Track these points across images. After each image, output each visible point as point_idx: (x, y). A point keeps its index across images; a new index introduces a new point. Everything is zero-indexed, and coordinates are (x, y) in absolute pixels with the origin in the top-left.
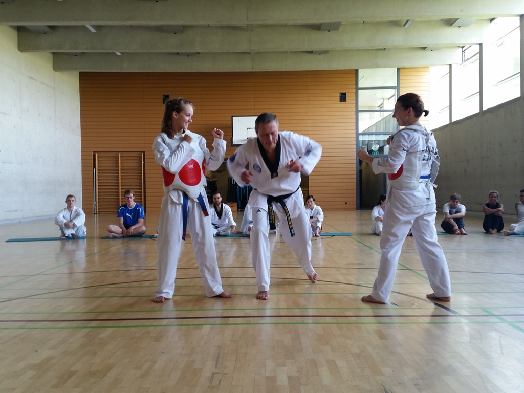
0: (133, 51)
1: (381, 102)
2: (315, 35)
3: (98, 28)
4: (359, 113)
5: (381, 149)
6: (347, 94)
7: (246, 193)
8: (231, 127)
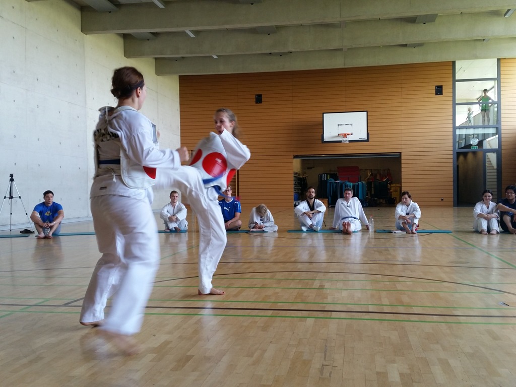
0: (228, 54)
2: (410, 28)
3: (196, 33)
4: (456, 106)
5: (480, 144)
6: (443, 86)
7: (337, 189)
8: (322, 124)
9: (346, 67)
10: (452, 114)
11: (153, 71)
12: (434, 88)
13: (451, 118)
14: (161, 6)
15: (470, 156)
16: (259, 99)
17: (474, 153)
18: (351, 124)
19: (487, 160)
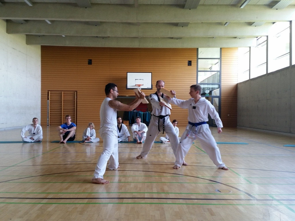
0: (72, 35)
1: (211, 66)
2: (175, 29)
3: (52, 21)
4: (199, 72)
5: (210, 93)
6: (192, 61)
7: (134, 116)
9: (140, 47)
10: (196, 76)
11: (24, 42)
12: (187, 62)
13: (196, 78)
14: (30, 5)
16: (90, 62)
18: (143, 79)
19: (214, 101)
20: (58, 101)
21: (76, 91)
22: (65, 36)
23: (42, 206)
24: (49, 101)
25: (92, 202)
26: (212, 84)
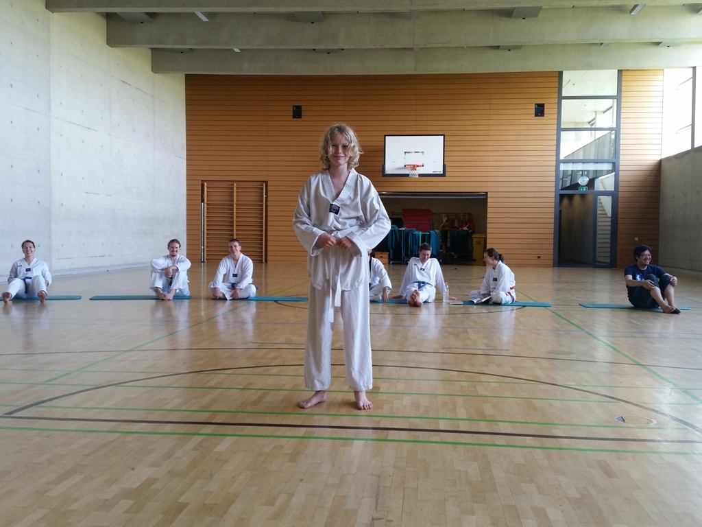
0: (256, 47)
1: (593, 116)
2: (505, 24)
3: (210, 15)
4: (562, 132)
5: (591, 183)
6: (545, 105)
7: (401, 240)
8: (383, 150)
9: (417, 73)
10: (555, 143)
11: (147, 66)
12: (533, 106)
13: (555, 148)
15: (577, 199)
16: (297, 113)
17: (583, 196)
18: (422, 152)
19: (599, 205)
20: (224, 205)
21: (266, 182)
22: (240, 49)
23: (203, 440)
24: (205, 206)
25: (315, 435)
26: (596, 162)
